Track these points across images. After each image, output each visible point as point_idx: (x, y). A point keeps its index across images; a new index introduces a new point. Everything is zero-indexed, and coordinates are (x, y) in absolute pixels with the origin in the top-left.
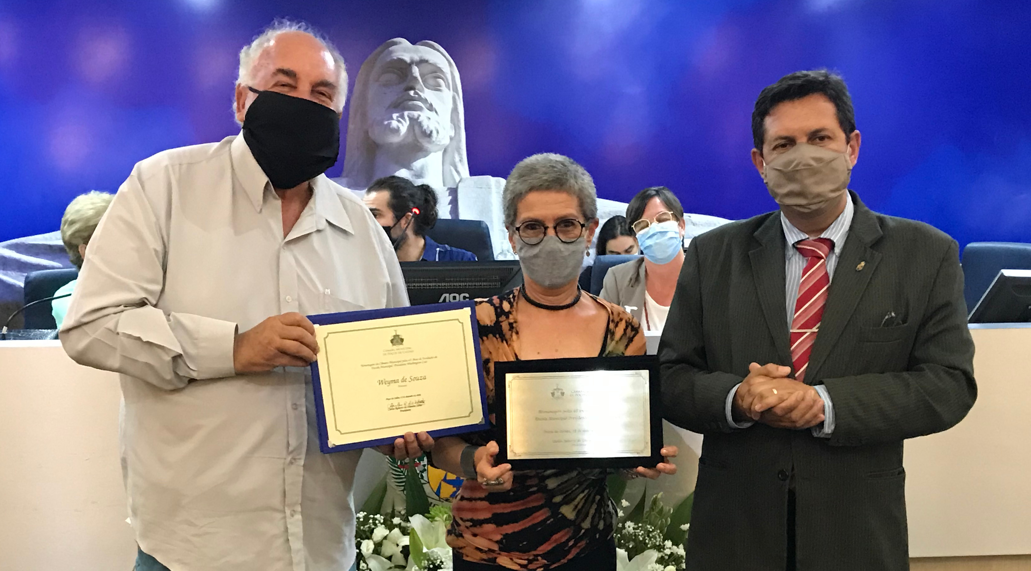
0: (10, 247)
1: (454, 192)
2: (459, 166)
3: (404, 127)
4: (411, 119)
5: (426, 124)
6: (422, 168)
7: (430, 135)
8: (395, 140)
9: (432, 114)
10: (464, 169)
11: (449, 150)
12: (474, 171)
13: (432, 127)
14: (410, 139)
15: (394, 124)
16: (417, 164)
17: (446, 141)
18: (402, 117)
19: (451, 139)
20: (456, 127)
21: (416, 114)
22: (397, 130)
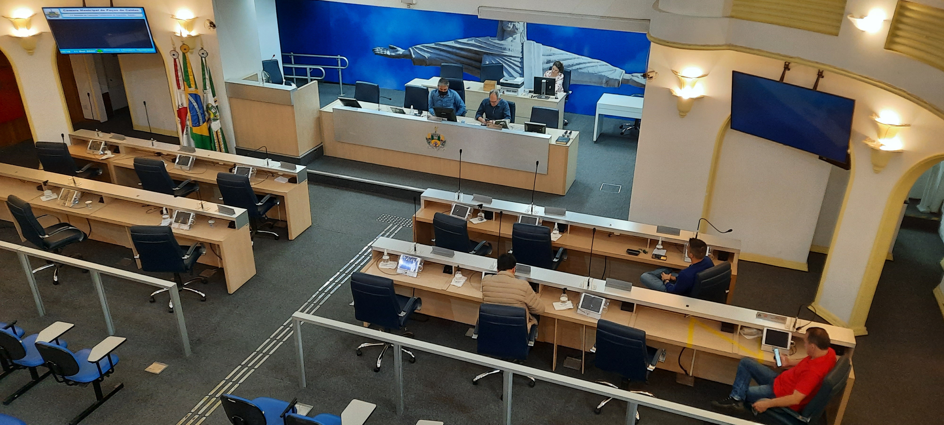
0: (422, 46)
1: (523, 44)
2: (524, 37)
3: (511, 27)
4: (513, 25)
5: (517, 26)
6: (515, 37)
7: (518, 29)
8: (509, 29)
9: (518, 24)
10: (526, 38)
11: (522, 33)
12: (528, 39)
13: (518, 27)
14: (513, 30)
15: (509, 26)
16: (514, 36)
17: (522, 31)
18: (511, 24)
19: (523, 31)
20: (524, 28)
21: (514, 23)
22: (510, 27)
